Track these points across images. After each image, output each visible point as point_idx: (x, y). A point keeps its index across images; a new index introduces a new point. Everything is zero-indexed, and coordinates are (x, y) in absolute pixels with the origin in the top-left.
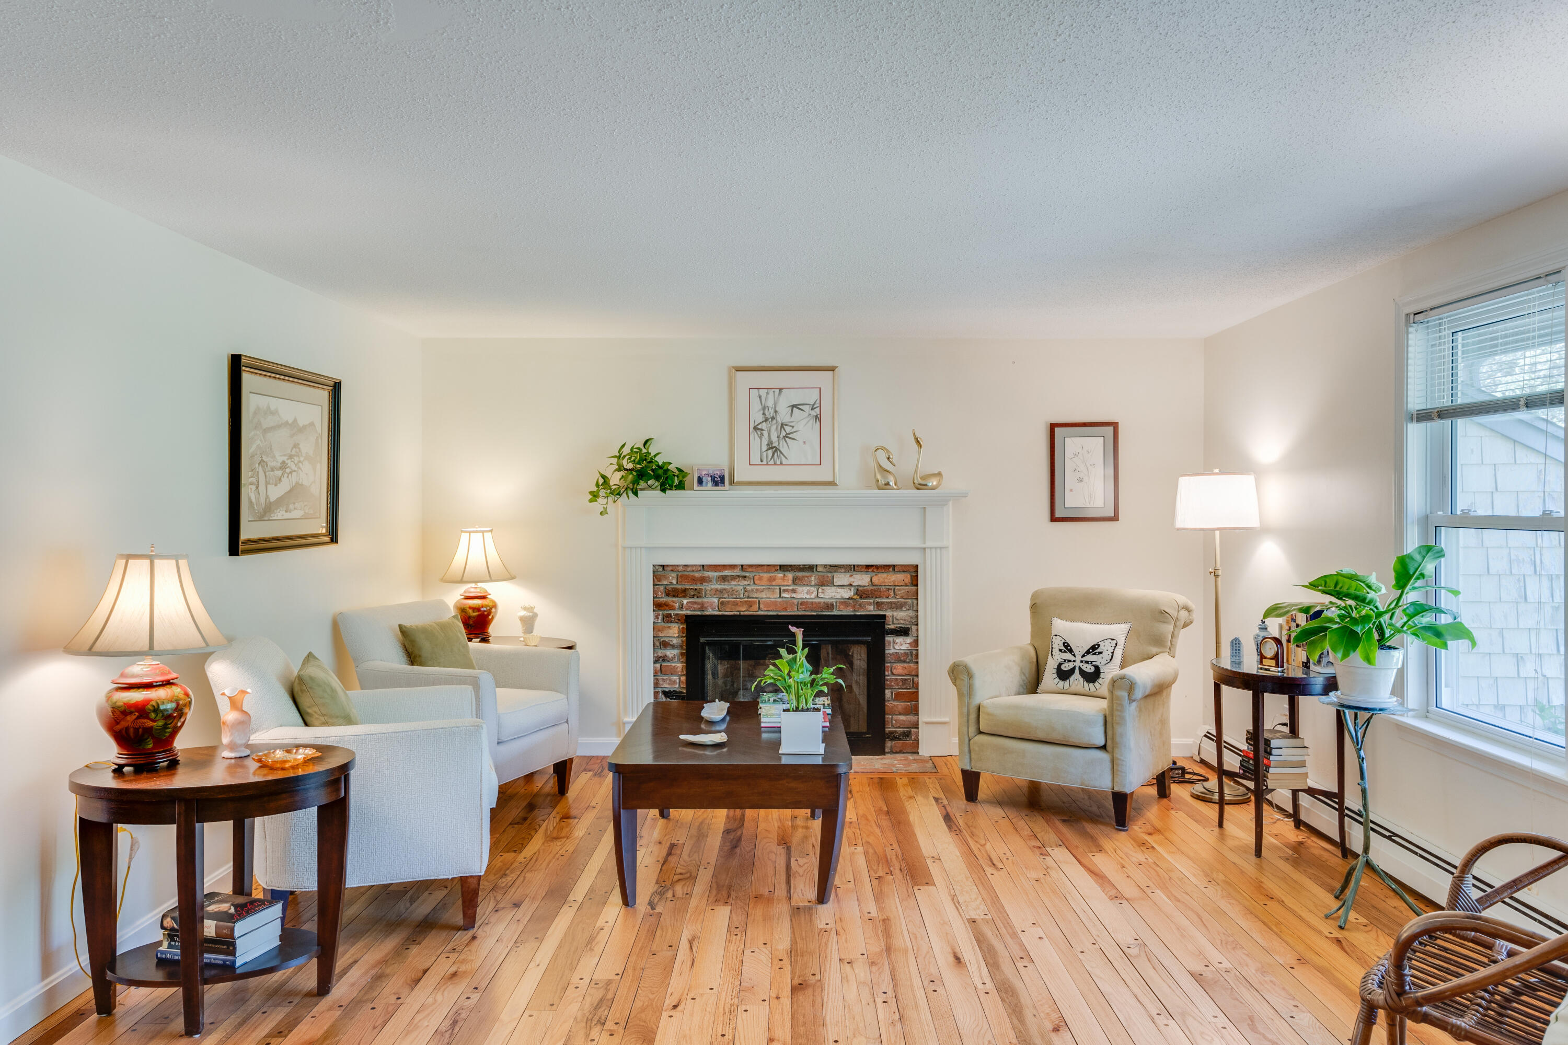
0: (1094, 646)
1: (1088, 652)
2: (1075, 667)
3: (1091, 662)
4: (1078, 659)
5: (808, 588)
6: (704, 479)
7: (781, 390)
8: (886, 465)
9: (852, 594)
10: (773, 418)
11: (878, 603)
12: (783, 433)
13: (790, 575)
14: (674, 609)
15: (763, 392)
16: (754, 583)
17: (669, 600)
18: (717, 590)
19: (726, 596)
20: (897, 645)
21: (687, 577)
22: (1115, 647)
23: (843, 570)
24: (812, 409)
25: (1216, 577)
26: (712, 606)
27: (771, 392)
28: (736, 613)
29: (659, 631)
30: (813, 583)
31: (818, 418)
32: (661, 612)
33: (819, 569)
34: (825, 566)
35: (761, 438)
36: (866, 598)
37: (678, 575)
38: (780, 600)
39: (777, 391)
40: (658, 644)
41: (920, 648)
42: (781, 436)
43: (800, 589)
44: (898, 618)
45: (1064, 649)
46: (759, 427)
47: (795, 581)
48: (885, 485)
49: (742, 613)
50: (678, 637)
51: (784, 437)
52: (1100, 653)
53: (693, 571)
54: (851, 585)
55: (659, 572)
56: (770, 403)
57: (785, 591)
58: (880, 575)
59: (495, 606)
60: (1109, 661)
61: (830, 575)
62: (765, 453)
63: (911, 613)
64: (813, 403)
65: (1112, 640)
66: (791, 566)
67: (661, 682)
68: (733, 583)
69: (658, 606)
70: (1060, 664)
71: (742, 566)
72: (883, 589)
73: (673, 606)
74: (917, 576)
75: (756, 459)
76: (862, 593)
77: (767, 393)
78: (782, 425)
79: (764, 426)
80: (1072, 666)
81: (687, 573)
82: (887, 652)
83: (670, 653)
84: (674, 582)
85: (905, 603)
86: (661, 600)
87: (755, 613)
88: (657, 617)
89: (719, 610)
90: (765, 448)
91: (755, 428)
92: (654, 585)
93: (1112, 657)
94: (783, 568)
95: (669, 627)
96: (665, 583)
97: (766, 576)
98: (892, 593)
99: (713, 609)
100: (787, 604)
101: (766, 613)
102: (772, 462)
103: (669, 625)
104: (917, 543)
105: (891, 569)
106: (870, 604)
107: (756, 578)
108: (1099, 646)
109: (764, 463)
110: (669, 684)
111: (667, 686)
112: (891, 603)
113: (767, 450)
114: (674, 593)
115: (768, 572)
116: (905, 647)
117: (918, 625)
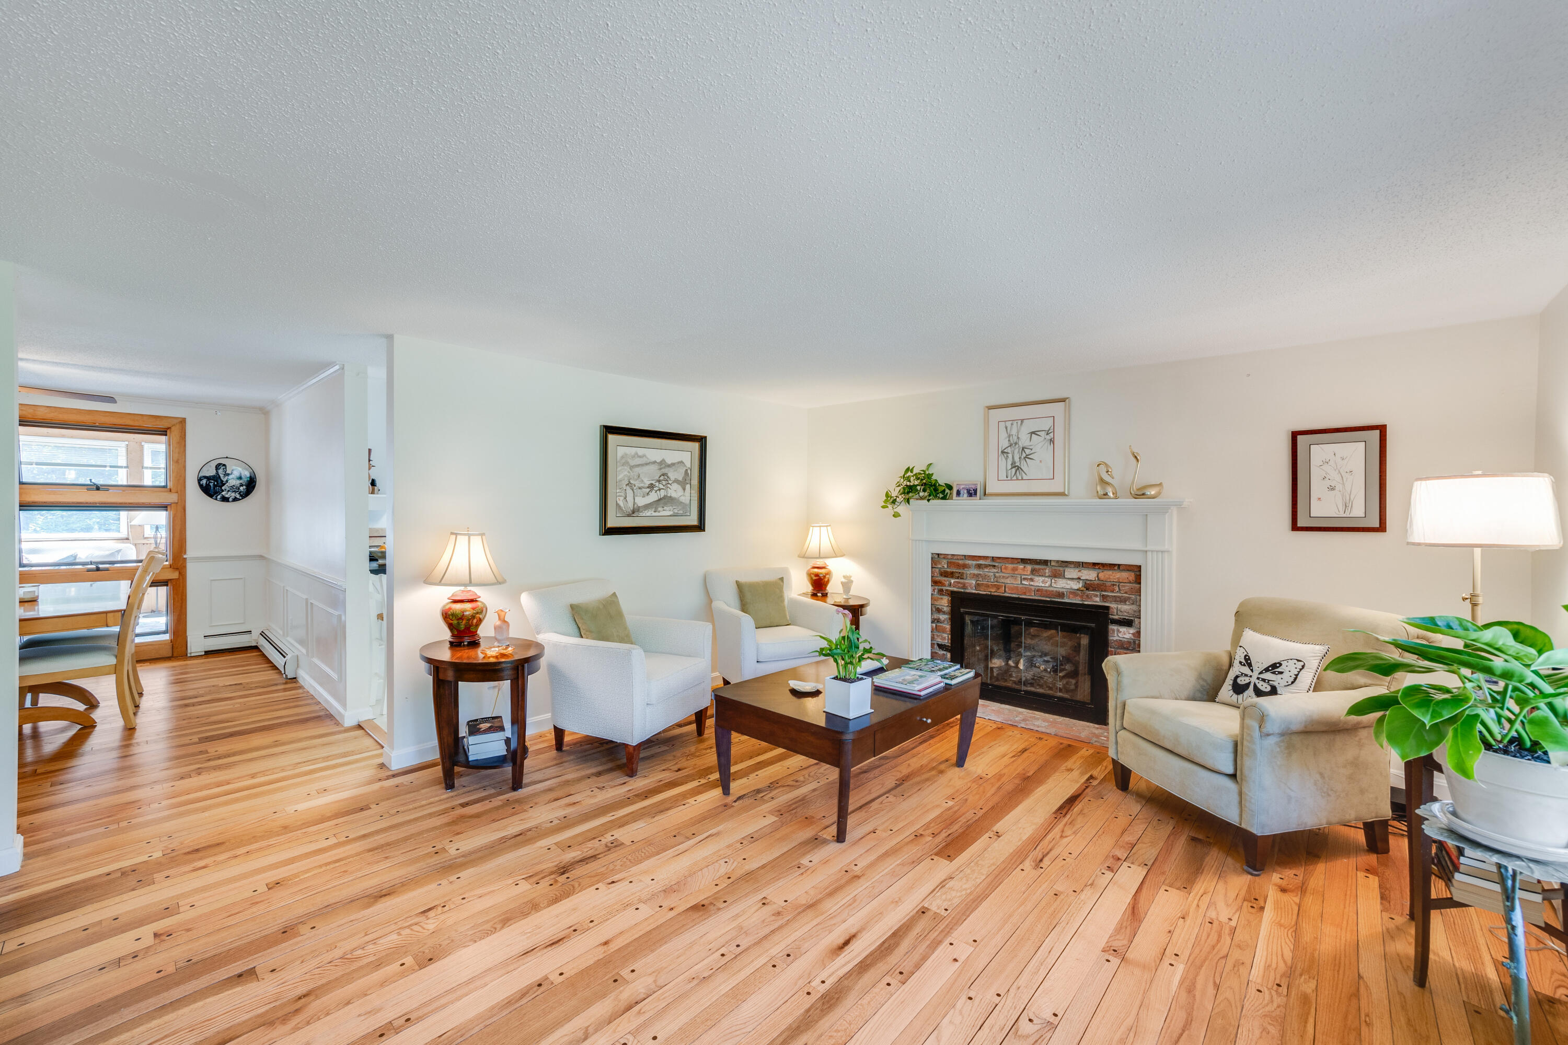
0: (1275, 664)
1: (1267, 670)
2: (1250, 683)
3: (1269, 681)
4: (1256, 674)
5: (1043, 578)
6: (962, 492)
7: (1022, 421)
8: (1106, 478)
9: (1081, 586)
10: (1016, 444)
11: (1103, 595)
12: (1024, 455)
13: (1029, 567)
14: (945, 586)
15: (1009, 424)
16: (1001, 571)
17: (942, 579)
18: (974, 575)
19: (981, 579)
20: (1120, 634)
21: (954, 563)
22: (1301, 670)
23: (1073, 566)
24: (1047, 434)
25: (1474, 605)
26: (971, 586)
28: (988, 593)
29: (935, 600)
30: (1047, 575)
31: (1052, 441)
32: (936, 587)
33: (1053, 564)
34: (1058, 561)
35: (1006, 459)
36: (1093, 590)
37: (948, 562)
38: (1021, 586)
39: (1019, 422)
40: (934, 609)
41: (1141, 639)
42: (1023, 457)
43: (1036, 578)
44: (1122, 610)
45: (1245, 662)
46: (1005, 451)
47: (1033, 572)
48: (1104, 495)
49: (992, 593)
50: (947, 606)
51: (1025, 458)
52: (1281, 673)
53: (958, 559)
54: (1079, 578)
55: (936, 558)
56: (1014, 432)
57: (1025, 579)
58: (1106, 572)
59: (829, 573)
60: (1290, 683)
61: (1061, 569)
62: (1010, 471)
63: (1134, 607)
64: (1048, 429)
65: (1299, 661)
66: (1029, 560)
67: (936, 637)
68: (986, 570)
69: (935, 583)
70: (1237, 677)
71: (993, 557)
72: (1108, 584)
73: (944, 584)
74: (1140, 575)
75: (1003, 476)
76: (1089, 586)
77: (1012, 424)
78: (1023, 449)
80: (1247, 681)
81: (954, 561)
82: (1111, 638)
83: (943, 617)
84: (946, 566)
85: (1129, 598)
86: (937, 578)
87: (1002, 595)
88: (934, 590)
89: (976, 590)
90: (1009, 467)
91: (1003, 452)
92: (932, 568)
93: (1295, 679)
94: (1024, 561)
95: (942, 598)
96: (940, 566)
97: (1010, 566)
98: (1117, 589)
99: (972, 588)
100: (1027, 590)
101: (1010, 595)
102: (1015, 478)
103: (942, 596)
104: (1138, 546)
105: (1116, 568)
106: (1096, 596)
107: (1003, 567)
108: (1281, 665)
109: (1009, 478)
110: (941, 639)
111: (940, 641)
112: (1114, 596)
113: (1012, 469)
114: (945, 574)
115: (1012, 563)
116: (1128, 636)
117: (1140, 618)
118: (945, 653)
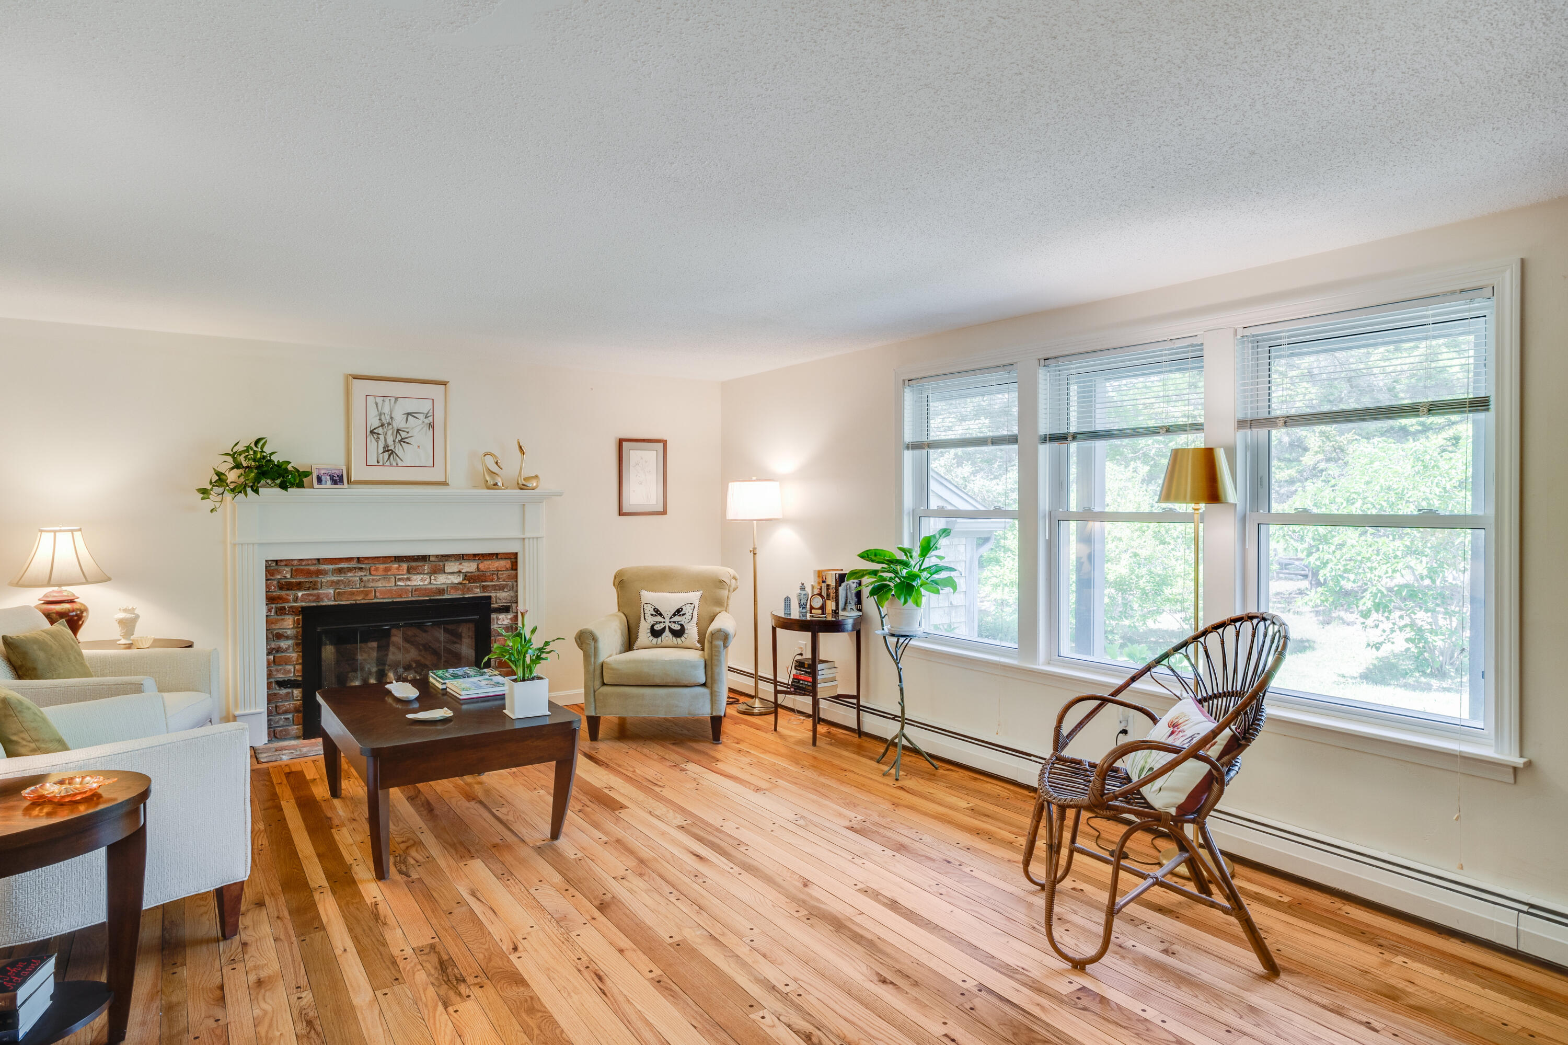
0: (678, 609)
1: (674, 615)
3: (677, 621)
4: (667, 620)
5: (422, 576)
6: (323, 478)
7: (396, 398)
8: (494, 468)
9: (461, 579)
10: (389, 424)
11: (484, 586)
12: (399, 438)
13: (405, 566)
14: (288, 601)
15: (379, 400)
16: (370, 574)
17: (283, 593)
18: (333, 582)
19: (342, 586)
20: (501, 621)
21: (302, 570)
22: (692, 609)
23: (453, 559)
24: (426, 417)
25: (755, 554)
26: (328, 596)
27: (387, 400)
28: (352, 602)
29: (272, 623)
30: (426, 571)
31: (431, 426)
32: (274, 605)
33: (432, 559)
34: (437, 556)
35: (377, 442)
36: (474, 582)
37: (292, 570)
38: (395, 588)
39: (393, 400)
40: (271, 636)
41: (519, 621)
42: (397, 440)
43: (414, 577)
44: (501, 597)
45: (654, 613)
46: (375, 431)
47: (409, 571)
48: (494, 485)
49: (358, 602)
50: (292, 628)
51: (400, 441)
52: (684, 614)
53: (308, 565)
54: (460, 572)
55: (273, 567)
56: (386, 410)
57: (399, 579)
58: (485, 562)
59: (86, 610)
60: (689, 619)
61: (441, 564)
62: (381, 455)
63: (512, 593)
64: (426, 412)
65: (690, 604)
66: (405, 557)
67: (274, 673)
68: (350, 574)
69: (270, 600)
70: (653, 626)
71: (358, 558)
72: (488, 574)
73: (287, 599)
74: (517, 562)
75: (372, 460)
76: (469, 577)
77: (384, 401)
78: (398, 430)
79: (380, 430)
80: (663, 626)
81: (302, 567)
82: (492, 626)
83: (284, 644)
84: (288, 576)
85: (507, 585)
86: (274, 594)
87: (371, 601)
88: (269, 610)
89: (335, 600)
90: (381, 450)
91: (372, 432)
92: (267, 579)
93: (692, 616)
94: (398, 559)
95: (283, 619)
96: (279, 577)
97: (382, 566)
98: (496, 577)
99: (329, 600)
100: (402, 592)
101: (381, 601)
102: (388, 463)
103: (283, 617)
104: (518, 535)
105: (495, 557)
106: (477, 587)
107: (372, 569)
108: (681, 609)
110: (283, 674)
111: (281, 676)
112: (494, 585)
113: (383, 452)
114: (289, 586)
115: (384, 563)
116: (506, 622)
117: (517, 603)
118: (290, 690)
